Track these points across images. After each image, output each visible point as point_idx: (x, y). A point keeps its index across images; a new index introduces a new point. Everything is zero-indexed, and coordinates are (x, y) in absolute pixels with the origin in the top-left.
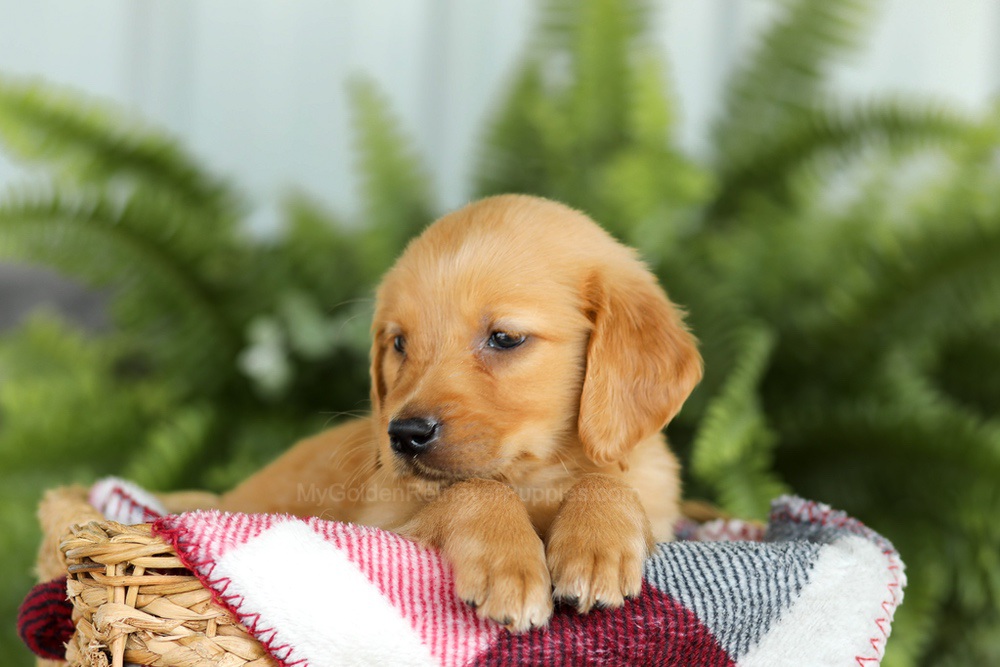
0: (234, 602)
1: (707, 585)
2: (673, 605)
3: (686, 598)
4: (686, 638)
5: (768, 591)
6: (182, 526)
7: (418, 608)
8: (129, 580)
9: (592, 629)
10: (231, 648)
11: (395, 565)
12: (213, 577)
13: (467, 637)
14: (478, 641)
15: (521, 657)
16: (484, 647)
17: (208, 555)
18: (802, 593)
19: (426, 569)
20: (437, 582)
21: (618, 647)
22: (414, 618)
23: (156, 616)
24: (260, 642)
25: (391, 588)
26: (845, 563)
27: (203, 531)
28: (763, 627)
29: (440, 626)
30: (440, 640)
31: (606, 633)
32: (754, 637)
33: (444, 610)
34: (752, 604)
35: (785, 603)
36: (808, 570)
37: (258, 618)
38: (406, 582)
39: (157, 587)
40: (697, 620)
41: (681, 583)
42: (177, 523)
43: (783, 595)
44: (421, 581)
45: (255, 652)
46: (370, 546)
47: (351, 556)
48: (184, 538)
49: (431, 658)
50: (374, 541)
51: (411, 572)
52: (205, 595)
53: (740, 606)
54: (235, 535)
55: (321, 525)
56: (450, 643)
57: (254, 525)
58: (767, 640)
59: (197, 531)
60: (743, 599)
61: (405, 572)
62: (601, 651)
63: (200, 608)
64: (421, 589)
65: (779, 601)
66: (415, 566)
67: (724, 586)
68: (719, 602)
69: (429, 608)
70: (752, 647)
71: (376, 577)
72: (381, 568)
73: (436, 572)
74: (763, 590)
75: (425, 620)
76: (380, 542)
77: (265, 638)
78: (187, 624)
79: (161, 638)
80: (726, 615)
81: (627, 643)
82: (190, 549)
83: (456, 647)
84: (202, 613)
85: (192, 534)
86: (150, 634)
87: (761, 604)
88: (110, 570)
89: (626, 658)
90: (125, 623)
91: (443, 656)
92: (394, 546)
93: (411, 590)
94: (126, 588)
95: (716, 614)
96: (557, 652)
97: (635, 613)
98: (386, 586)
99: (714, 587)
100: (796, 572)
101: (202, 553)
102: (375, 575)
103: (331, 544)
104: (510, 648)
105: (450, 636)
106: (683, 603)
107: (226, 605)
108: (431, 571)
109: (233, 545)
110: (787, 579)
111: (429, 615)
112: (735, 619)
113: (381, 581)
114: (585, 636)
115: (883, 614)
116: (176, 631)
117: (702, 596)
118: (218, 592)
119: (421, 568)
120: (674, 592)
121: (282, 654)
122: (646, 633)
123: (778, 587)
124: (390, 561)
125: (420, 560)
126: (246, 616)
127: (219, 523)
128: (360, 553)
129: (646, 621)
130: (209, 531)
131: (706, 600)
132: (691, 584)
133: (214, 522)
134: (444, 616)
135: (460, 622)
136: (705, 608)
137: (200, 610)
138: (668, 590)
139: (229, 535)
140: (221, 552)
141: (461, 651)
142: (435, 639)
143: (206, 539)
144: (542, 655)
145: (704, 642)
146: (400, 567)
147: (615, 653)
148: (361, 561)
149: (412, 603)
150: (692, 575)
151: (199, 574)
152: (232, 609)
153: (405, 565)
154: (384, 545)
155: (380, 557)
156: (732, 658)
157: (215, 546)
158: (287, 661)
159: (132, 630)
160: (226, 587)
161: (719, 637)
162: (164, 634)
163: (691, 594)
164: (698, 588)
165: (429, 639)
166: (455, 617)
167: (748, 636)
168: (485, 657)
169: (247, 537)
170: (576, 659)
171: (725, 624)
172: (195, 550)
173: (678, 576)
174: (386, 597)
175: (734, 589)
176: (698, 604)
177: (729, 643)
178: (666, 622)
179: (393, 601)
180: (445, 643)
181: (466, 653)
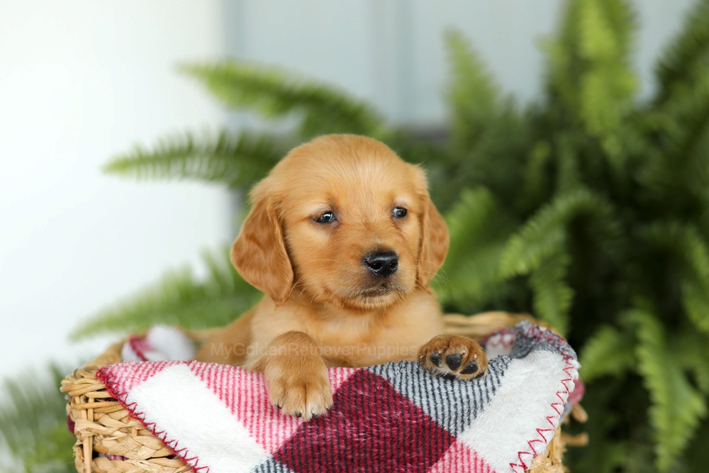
0: (141, 416)
1: (433, 390)
2: (408, 404)
3: (417, 398)
4: (417, 424)
5: (474, 394)
6: (111, 373)
7: (249, 414)
8: (87, 405)
9: (356, 421)
10: (145, 443)
11: (236, 388)
12: (128, 403)
13: (278, 431)
14: (284, 433)
15: (312, 441)
16: (288, 436)
17: (124, 389)
18: (497, 393)
19: (256, 389)
20: (262, 397)
21: (372, 431)
22: (245, 421)
23: (104, 426)
24: (160, 439)
25: (234, 402)
26: (526, 371)
27: (122, 375)
28: (472, 415)
29: (262, 424)
30: (261, 434)
31: (365, 423)
32: (466, 422)
33: (265, 415)
34: (462, 401)
35: (485, 400)
36: (500, 377)
37: (155, 426)
38: (243, 399)
39: (102, 409)
40: (423, 413)
41: (417, 389)
42: (109, 370)
43: (484, 395)
44: (253, 397)
45: (160, 444)
46: (222, 377)
47: (209, 384)
48: (111, 380)
49: (257, 445)
50: (225, 374)
51: (246, 392)
52: (125, 413)
53: (453, 403)
54: (140, 376)
55: (198, 365)
56: (267, 434)
57: (153, 369)
58: (476, 423)
59: (119, 375)
60: (455, 399)
61: (243, 393)
62: (362, 434)
63: (125, 420)
64: (253, 402)
65: (481, 399)
66: (249, 389)
67: (443, 391)
68: (438, 400)
69: (256, 414)
70: (466, 427)
71: (224, 397)
72: (227, 390)
73: (262, 391)
74: (470, 393)
75: (252, 422)
76: (229, 374)
77: (162, 436)
78: (120, 429)
79: (108, 438)
80: (443, 409)
81: (378, 428)
82: (114, 386)
83: (271, 437)
84: (127, 423)
85: (115, 377)
86: (101, 436)
87: (469, 402)
88: (77, 399)
89: (378, 437)
90: (86, 430)
91: (264, 442)
92: (237, 376)
93: (246, 403)
94: (87, 410)
95: (436, 409)
96: (335, 437)
97: (383, 410)
98: (230, 402)
99: (437, 392)
100: (491, 379)
101: (120, 388)
102: (224, 396)
103: (199, 377)
104: (304, 435)
105: (268, 430)
106: (414, 402)
107: (138, 419)
108: (258, 391)
109: (139, 383)
110: (486, 384)
111: (255, 419)
112: (450, 411)
113: (227, 399)
114: (352, 426)
115: (557, 400)
116: (115, 434)
117: (428, 397)
118: (131, 411)
119: (252, 389)
120: (411, 395)
121: (172, 445)
122: (390, 421)
123: (480, 390)
124: (234, 386)
125: (252, 384)
126: (149, 424)
127: (133, 369)
128: (215, 383)
129: (390, 414)
130: (126, 374)
131: (429, 399)
132: (423, 390)
133: (129, 369)
134: (265, 418)
135: (275, 421)
136: (428, 405)
137: (126, 422)
138: (407, 395)
139: (137, 376)
140: (130, 387)
141: (274, 439)
142: (258, 433)
143: (123, 380)
144: (324, 439)
145: (430, 426)
146: (239, 389)
147: (372, 435)
148: (215, 387)
149: (246, 411)
150: (425, 384)
151: (121, 401)
152: (141, 420)
153: (243, 388)
154: (231, 377)
155: (228, 384)
156: (453, 435)
157: (128, 384)
158: (176, 449)
159: (92, 434)
160: (135, 409)
161: (440, 422)
162: (110, 436)
163: (421, 397)
164: (427, 392)
165: (254, 433)
166: (272, 419)
167: (463, 421)
168: (289, 442)
169: (147, 377)
170: (346, 440)
171: (443, 415)
172: (117, 387)
173: (416, 384)
174: (229, 409)
175: (450, 393)
176: (425, 403)
177: (449, 425)
178: (402, 415)
179: (233, 411)
180: (264, 435)
181: (278, 440)
